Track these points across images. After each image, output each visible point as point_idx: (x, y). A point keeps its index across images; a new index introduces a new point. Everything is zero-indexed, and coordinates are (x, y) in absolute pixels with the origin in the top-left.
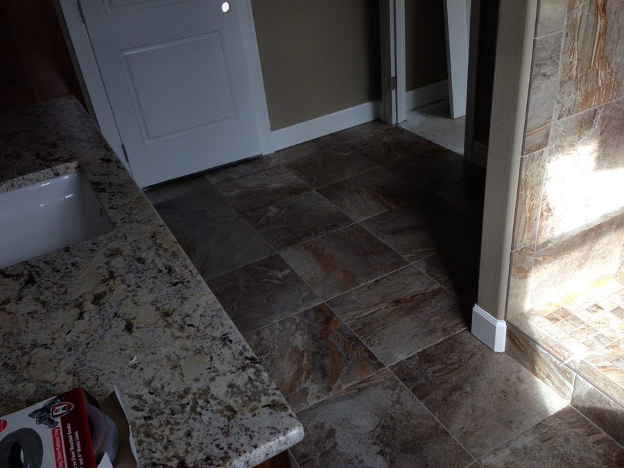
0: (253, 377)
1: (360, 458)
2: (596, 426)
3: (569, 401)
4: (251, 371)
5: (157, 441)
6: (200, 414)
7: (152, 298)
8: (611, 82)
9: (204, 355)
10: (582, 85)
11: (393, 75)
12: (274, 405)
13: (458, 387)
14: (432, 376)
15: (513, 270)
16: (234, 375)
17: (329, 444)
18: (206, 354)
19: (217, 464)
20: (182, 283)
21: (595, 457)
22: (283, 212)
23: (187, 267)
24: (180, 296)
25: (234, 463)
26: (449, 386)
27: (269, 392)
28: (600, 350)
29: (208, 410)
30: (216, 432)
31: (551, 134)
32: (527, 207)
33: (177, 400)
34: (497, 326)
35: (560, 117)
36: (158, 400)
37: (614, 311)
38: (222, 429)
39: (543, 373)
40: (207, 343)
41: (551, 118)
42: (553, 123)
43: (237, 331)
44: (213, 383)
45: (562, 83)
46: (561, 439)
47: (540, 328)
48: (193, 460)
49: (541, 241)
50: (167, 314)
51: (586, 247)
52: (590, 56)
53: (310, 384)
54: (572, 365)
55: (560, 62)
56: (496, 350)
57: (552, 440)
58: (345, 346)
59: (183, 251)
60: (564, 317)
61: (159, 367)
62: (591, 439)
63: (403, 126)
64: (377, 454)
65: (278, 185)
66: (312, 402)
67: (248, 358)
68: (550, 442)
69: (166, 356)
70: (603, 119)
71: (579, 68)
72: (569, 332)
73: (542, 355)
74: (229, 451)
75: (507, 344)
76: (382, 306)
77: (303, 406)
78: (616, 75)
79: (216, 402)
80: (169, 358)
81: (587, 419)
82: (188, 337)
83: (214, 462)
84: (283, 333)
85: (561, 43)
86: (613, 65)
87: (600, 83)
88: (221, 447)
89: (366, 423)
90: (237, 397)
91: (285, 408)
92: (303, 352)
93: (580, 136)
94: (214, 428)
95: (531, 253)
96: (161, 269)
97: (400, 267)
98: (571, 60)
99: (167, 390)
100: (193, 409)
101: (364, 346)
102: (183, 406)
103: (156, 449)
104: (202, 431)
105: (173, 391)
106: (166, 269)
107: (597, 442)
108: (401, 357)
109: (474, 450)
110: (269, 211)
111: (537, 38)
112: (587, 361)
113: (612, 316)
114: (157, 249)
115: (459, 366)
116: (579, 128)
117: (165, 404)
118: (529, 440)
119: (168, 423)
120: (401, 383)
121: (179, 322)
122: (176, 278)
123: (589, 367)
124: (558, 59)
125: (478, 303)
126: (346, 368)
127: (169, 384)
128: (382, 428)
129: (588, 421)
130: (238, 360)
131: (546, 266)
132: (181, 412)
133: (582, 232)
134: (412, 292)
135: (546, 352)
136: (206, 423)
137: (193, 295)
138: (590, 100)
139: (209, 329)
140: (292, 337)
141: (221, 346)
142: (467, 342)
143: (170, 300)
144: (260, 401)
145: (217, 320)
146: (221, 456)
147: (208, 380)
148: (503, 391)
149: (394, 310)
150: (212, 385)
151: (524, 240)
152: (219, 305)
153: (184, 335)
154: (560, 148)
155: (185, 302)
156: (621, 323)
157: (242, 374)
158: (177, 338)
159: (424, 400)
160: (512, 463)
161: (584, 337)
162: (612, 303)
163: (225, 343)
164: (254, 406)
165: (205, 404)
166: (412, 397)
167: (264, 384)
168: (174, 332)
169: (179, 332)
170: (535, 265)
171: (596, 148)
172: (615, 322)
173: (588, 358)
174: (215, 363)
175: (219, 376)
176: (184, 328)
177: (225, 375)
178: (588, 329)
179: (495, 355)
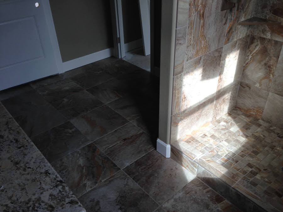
0: (61, 190)
2: (207, 185)
3: (196, 176)
4: (60, 187)
6: (37, 211)
7: (9, 155)
8: (206, 46)
10: (195, 47)
11: (118, 36)
12: (72, 202)
13: (152, 175)
14: (141, 171)
15: (172, 123)
16: (52, 190)
17: (97, 208)
18: (38, 181)
20: (23, 147)
21: (207, 198)
22: (70, 101)
23: (25, 139)
24: (22, 153)
26: (148, 175)
27: (69, 196)
28: (207, 153)
29: (40, 208)
31: (184, 67)
32: (177, 97)
33: (25, 205)
34: (167, 147)
35: (187, 60)
36: (15, 206)
39: (185, 165)
40: (38, 176)
41: (184, 61)
42: (185, 63)
43: (53, 168)
45: (188, 47)
46: (193, 192)
47: (184, 147)
49: (182, 110)
50: (17, 163)
51: (200, 111)
52: (198, 36)
53: (87, 181)
54: (196, 161)
56: (167, 157)
57: (190, 193)
58: (102, 162)
60: (192, 141)
61: (15, 190)
62: (205, 191)
63: (124, 59)
64: (119, 209)
65: (67, 88)
66: (88, 189)
67: (58, 181)
70: (204, 60)
71: (194, 41)
72: (194, 147)
73: (184, 158)
75: (171, 154)
76: (118, 142)
77: (84, 192)
78: (208, 42)
79: (44, 204)
80: (19, 185)
81: (203, 182)
82: (28, 174)
84: (73, 159)
85: (186, 30)
86: (207, 38)
87: (202, 46)
89: (113, 196)
90: (54, 200)
92: (83, 167)
93: (195, 67)
95: (179, 116)
96: (12, 140)
97: (125, 124)
98: (190, 37)
99: (19, 201)
100: (33, 209)
101: (111, 161)
102: (28, 208)
105: (23, 200)
106: (15, 140)
107: (208, 192)
108: (128, 164)
109: (160, 202)
110: (63, 101)
111: (177, 29)
112: (202, 159)
113: (210, 138)
114: (9, 131)
115: (152, 166)
116: (195, 64)
117: (19, 207)
118: (181, 194)
120: (128, 176)
121: (24, 167)
122: (20, 145)
123: (203, 161)
124: (186, 37)
125: (159, 137)
126: (103, 172)
127: (20, 198)
128: (120, 198)
130: (54, 182)
131: (185, 120)
133: (198, 106)
134: (131, 135)
135: (186, 156)
137: (29, 152)
138: (199, 53)
139: (38, 170)
140: (78, 160)
141: (45, 176)
142: (155, 155)
143: (18, 156)
144: (65, 201)
145: (42, 164)
147: (39, 194)
148: (170, 174)
149: (124, 143)
150: (42, 196)
151: (176, 111)
152: (43, 156)
153: (26, 173)
154: (188, 73)
155: (25, 156)
156: (214, 141)
157: (56, 189)
158: (23, 174)
159: (138, 182)
160: (175, 205)
161: (200, 148)
162: (211, 133)
163: (47, 175)
164: (63, 203)
165: (39, 205)
166: (133, 182)
167: (66, 192)
168: (21, 172)
169: (23, 172)
170: (181, 120)
171: (202, 72)
172: (212, 141)
173: (202, 157)
174: (42, 185)
175: (45, 191)
176: (26, 170)
177: (47, 190)
178: (202, 145)
179: (167, 159)
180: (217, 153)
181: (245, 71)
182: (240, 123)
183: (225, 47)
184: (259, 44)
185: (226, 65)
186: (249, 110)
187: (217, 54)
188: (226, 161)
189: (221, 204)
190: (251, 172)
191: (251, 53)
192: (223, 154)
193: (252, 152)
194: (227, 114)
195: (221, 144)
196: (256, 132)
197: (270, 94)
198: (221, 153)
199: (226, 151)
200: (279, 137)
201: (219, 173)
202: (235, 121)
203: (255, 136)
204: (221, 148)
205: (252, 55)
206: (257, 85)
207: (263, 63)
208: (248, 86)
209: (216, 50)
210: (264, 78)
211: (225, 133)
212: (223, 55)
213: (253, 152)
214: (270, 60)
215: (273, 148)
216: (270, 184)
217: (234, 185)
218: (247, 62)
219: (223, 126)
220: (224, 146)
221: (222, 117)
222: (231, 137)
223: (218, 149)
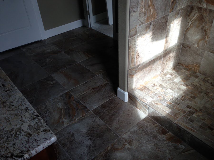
0: (37, 122)
1: (83, 142)
2: (155, 121)
3: (147, 115)
4: (36, 120)
5: (2, 148)
6: (18, 137)
8: (155, 13)
9: (18, 116)
10: (146, 14)
11: (88, 10)
12: (45, 131)
13: (114, 115)
14: (106, 112)
15: (129, 75)
16: (30, 122)
17: (72, 139)
18: (19, 116)
19: (25, 153)
20: (9, 90)
21: (155, 131)
22: (52, 60)
23: (11, 84)
24: (8, 95)
25: (31, 152)
26: (111, 115)
27: (43, 126)
28: (156, 98)
29: (21, 135)
30: (24, 142)
31: (137, 31)
32: (132, 55)
33: (9, 133)
34: (125, 94)
35: (140, 25)
36: (2, 134)
37: (159, 86)
38: (26, 141)
39: (139, 107)
40: (20, 111)
42: (138, 27)
43: (31, 106)
44: (23, 125)
45: (140, 14)
46: (145, 127)
47: (138, 93)
48: (16, 153)
49: (137, 65)
50: (4, 102)
51: (150, 66)
52: (148, 4)
53: (65, 119)
54: (147, 104)
55: (139, 6)
56: (125, 101)
57: (143, 127)
58: (76, 105)
59: (9, 78)
60: (145, 89)
61: (2, 122)
62: (154, 126)
63: (93, 28)
64: (88, 139)
65: (49, 51)
66: (66, 125)
67: (35, 115)
68: (142, 128)
69: (4, 118)
70: (153, 25)
71: (145, 9)
72: (146, 94)
73: (138, 102)
74: (29, 148)
76: (88, 91)
77: (63, 127)
78: (157, 10)
79: (24, 132)
80: (5, 118)
82: (12, 110)
83: (24, 153)
84: (54, 103)
86: (155, 7)
87: (152, 13)
88: (26, 147)
89: (84, 130)
90: (32, 129)
91: (49, 131)
92: (62, 109)
93: (146, 31)
94: (23, 141)
95: (134, 69)
97: (94, 77)
98: (142, 6)
99: (5, 130)
100: (15, 136)
101: (83, 104)
102: (12, 135)
103: (2, 151)
104: (19, 143)
105: (8, 129)
106: (2, 85)
107: (156, 127)
108: (95, 107)
109: (119, 134)
110: (46, 60)
112: (152, 102)
113: (159, 87)
115: (114, 108)
116: (146, 28)
117: (5, 135)
118: (135, 128)
119: (6, 141)
120: (96, 115)
121: (8, 105)
122: (7, 89)
123: (152, 104)
124: (138, 6)
125: (119, 87)
126: (77, 113)
127: (6, 128)
128: (90, 131)
129: (153, 121)
130: (32, 116)
131: (139, 73)
132: (11, 137)
133: (149, 62)
134: (98, 85)
135: (140, 101)
136: (20, 140)
137: (13, 95)
138: (149, 19)
139: (20, 107)
140: (58, 104)
141: (25, 112)
142: (116, 100)
143: (4, 97)
144: (40, 130)
145: (23, 103)
146: (26, 150)
147: (20, 125)
148: (128, 114)
149: (92, 91)
150: (22, 127)
151: (131, 66)
152: (24, 97)
153: (11, 109)
154: (140, 35)
155: (10, 97)
156: (161, 89)
157: (33, 121)
158: (8, 111)
159: (103, 120)
160: (131, 136)
161: (151, 95)
162: (159, 83)
163: (27, 111)
164: (38, 131)
165: (20, 133)
166: (99, 120)
167: (41, 123)
168: (7, 109)
169: (8, 109)
170: (135, 73)
171: (152, 35)
172: (160, 89)
173: (152, 101)
174: (23, 118)
175: (25, 123)
176: (10, 107)
177: (27, 122)
178: (152, 92)
179: (125, 103)
180: (163, 98)
181: (187, 34)
182: (182, 76)
183: (170, 15)
184: (197, 12)
185: (171, 30)
186: (189, 65)
187: (163, 20)
188: (170, 104)
189: (167, 135)
190: (190, 112)
191: (191, 20)
192: (168, 99)
193: (190, 97)
194: (172, 69)
195: (167, 91)
196: (194, 81)
197: (206, 52)
198: (167, 98)
199: (170, 97)
200: (212, 85)
201: (164, 112)
202: (178, 74)
203: (194, 85)
204: (167, 94)
205: (192, 22)
206: (196, 46)
207: (200, 28)
208: (188, 47)
209: (163, 17)
210: (200, 40)
211: (170, 83)
212: (168, 21)
213: (192, 97)
214: (205, 25)
215: (207, 94)
216: (204, 120)
217: (176, 121)
218: (187, 27)
219: (169, 77)
220: (169, 92)
221: (168, 71)
222: (174, 86)
223: (164, 95)
